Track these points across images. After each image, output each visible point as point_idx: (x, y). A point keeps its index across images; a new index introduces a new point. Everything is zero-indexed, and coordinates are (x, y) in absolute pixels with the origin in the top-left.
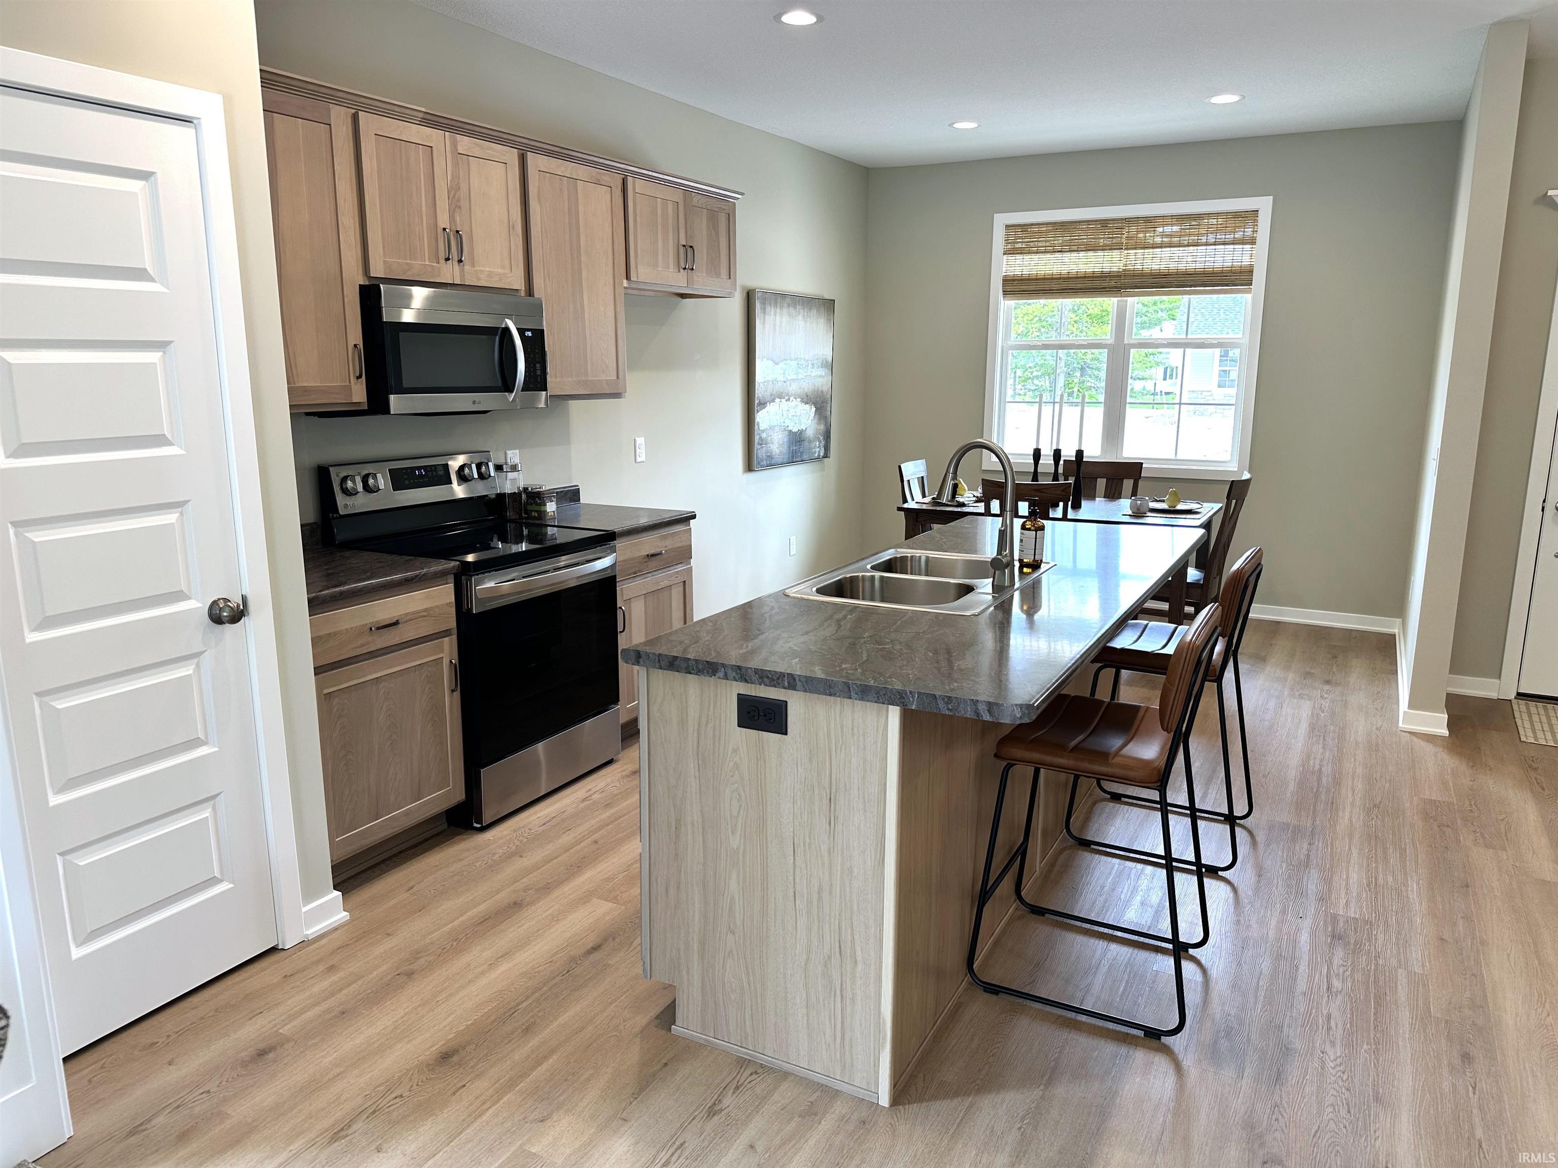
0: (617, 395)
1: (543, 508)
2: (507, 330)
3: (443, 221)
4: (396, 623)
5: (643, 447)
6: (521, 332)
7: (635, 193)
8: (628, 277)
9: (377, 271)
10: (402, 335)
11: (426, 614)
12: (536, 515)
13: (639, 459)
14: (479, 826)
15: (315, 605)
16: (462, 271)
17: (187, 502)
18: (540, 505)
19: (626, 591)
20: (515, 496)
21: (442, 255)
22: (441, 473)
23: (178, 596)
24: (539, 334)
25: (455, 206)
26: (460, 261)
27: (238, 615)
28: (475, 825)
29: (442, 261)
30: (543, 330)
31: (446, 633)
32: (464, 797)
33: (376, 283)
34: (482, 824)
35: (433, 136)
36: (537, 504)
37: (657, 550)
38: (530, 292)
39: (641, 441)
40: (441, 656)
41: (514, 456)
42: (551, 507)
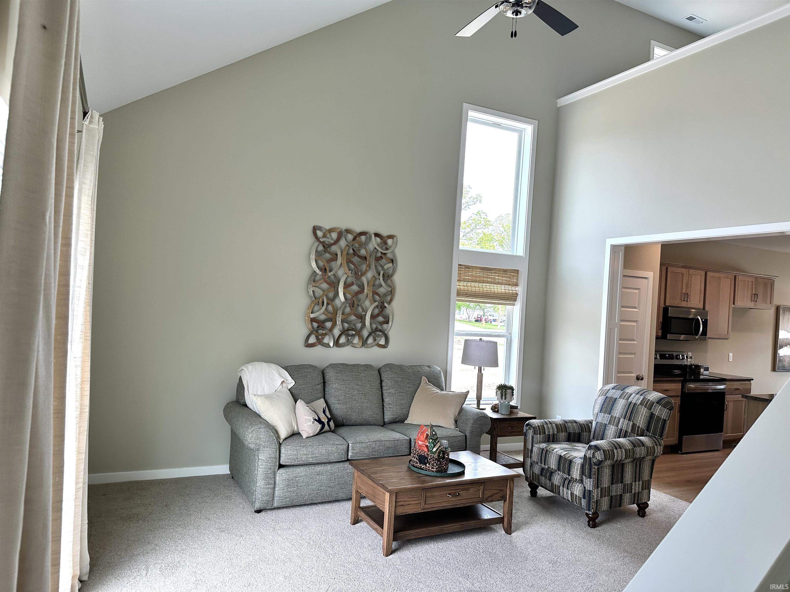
0: (727, 339)
1: (699, 370)
2: (698, 319)
3: (684, 291)
4: (668, 390)
5: (732, 357)
6: (702, 319)
7: (738, 279)
8: (734, 304)
9: (667, 304)
10: (673, 320)
11: (674, 390)
12: (697, 372)
13: (730, 361)
14: (681, 453)
15: (655, 382)
16: (687, 304)
17: (636, 353)
18: (699, 369)
19: (728, 397)
20: (691, 366)
21: (683, 299)
22: (672, 356)
23: (631, 373)
24: (706, 320)
25: (687, 287)
26: (687, 301)
27: (642, 379)
28: (679, 452)
29: (683, 301)
30: (707, 319)
31: (678, 396)
32: (677, 443)
33: (668, 307)
34: (682, 452)
35: (684, 270)
36: (698, 369)
37: (739, 388)
38: (704, 309)
39: (731, 354)
40: (676, 402)
41: (690, 354)
42: (702, 370)
